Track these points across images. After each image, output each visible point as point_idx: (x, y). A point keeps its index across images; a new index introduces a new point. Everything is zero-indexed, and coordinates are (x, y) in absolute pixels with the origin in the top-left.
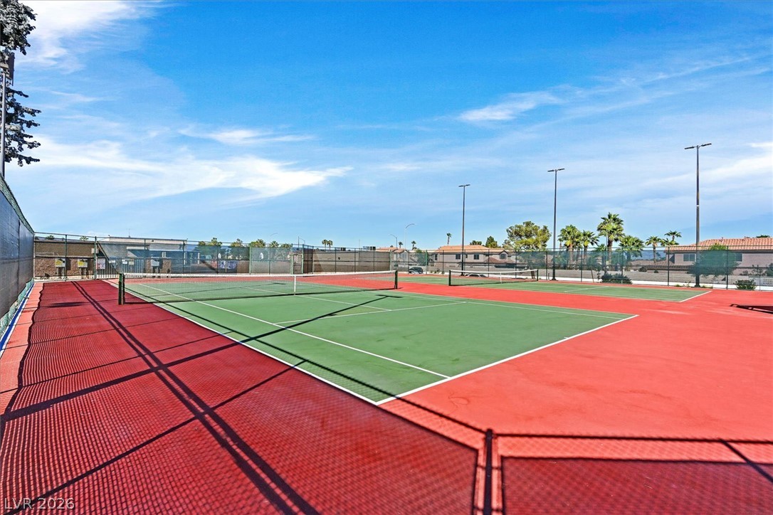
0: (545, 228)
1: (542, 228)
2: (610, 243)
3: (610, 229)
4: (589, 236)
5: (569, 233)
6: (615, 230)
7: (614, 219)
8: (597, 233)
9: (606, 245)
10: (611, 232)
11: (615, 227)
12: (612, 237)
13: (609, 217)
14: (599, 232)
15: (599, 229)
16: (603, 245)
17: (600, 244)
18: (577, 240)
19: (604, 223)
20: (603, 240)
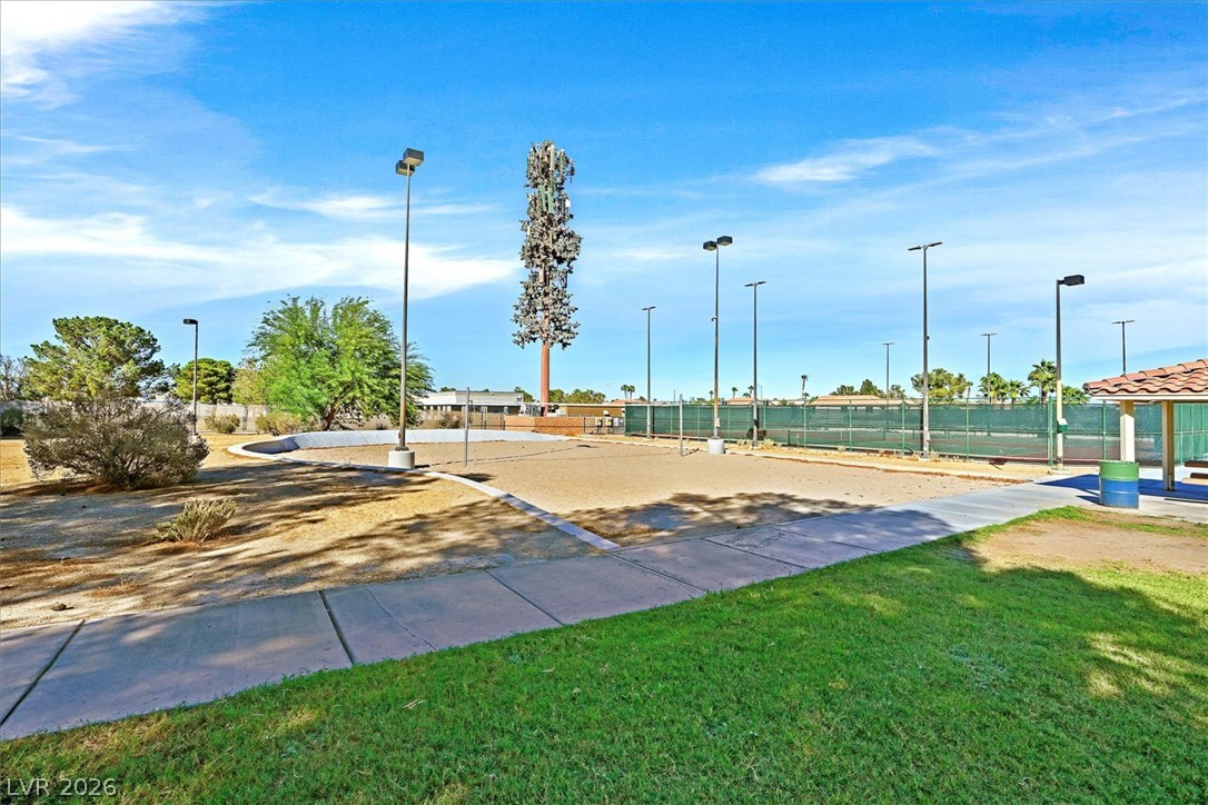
0: (961, 376)
1: (956, 376)
2: (1044, 394)
3: (1044, 378)
4: (1018, 386)
5: (992, 382)
6: (1050, 379)
7: (1049, 368)
8: (1027, 383)
9: (1039, 395)
10: (1045, 383)
11: (1050, 376)
12: (1047, 388)
13: (1043, 364)
14: (1030, 382)
15: (1029, 379)
16: (1035, 397)
17: (1031, 395)
18: (1002, 391)
19: (1036, 372)
20: (1035, 392)
